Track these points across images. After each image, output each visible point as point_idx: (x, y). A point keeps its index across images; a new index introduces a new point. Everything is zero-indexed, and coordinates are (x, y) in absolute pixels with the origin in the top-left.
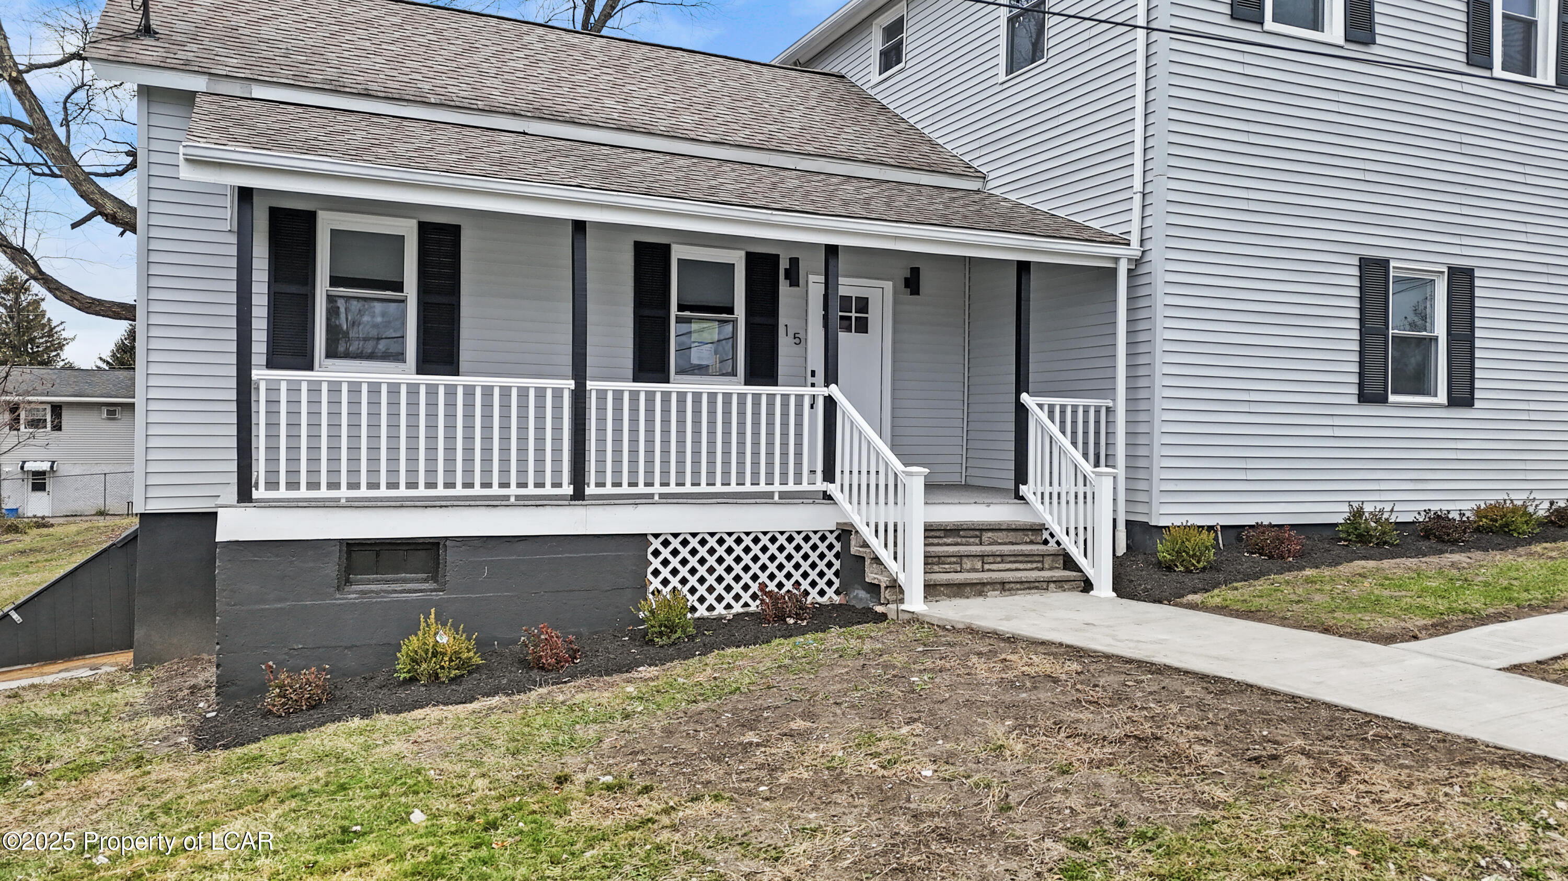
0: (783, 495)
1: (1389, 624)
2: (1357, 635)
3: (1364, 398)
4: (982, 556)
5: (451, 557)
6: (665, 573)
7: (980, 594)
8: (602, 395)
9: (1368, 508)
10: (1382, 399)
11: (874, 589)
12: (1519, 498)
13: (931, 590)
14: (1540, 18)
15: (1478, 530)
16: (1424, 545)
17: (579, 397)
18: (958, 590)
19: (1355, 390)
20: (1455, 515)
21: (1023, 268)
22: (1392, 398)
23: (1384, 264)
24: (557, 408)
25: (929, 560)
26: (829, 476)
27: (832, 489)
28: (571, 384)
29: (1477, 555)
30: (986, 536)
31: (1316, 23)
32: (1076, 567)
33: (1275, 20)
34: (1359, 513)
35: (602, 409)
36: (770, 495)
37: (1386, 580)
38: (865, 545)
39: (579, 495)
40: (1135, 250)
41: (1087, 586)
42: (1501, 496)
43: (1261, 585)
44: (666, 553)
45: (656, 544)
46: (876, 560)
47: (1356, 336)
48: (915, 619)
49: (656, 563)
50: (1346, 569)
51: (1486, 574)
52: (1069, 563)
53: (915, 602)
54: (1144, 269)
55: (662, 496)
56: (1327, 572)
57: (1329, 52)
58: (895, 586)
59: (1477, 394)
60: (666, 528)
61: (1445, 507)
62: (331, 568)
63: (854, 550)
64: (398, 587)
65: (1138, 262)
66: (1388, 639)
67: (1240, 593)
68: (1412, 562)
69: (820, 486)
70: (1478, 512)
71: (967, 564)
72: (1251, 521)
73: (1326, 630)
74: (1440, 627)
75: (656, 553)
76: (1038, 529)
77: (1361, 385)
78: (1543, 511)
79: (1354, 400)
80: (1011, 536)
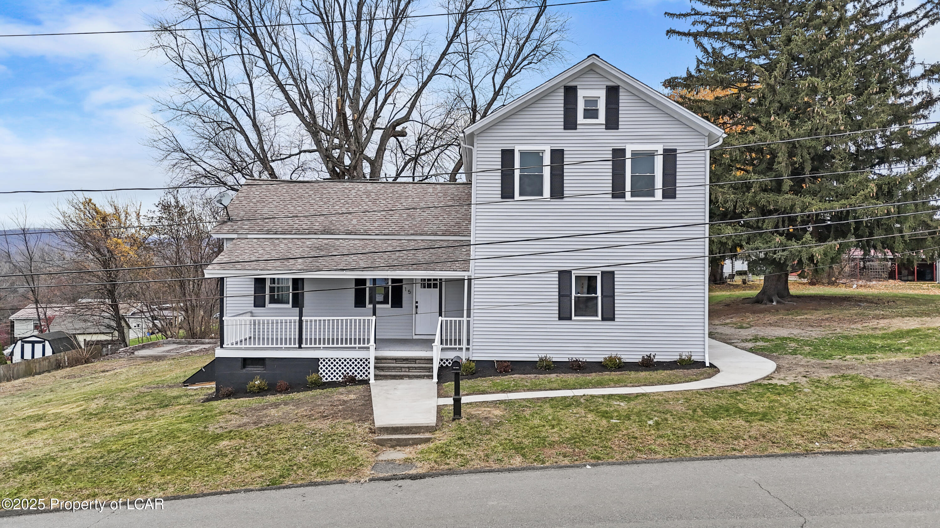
0: (359, 348)
3: (561, 318)
5: (267, 362)
6: (324, 368)
8: (307, 321)
10: (569, 318)
14: (655, 174)
17: (301, 322)
19: (557, 315)
22: (573, 318)
23: (570, 272)
24: (295, 325)
28: (298, 318)
30: (417, 361)
33: (521, 195)
34: (541, 358)
35: (307, 325)
36: (355, 348)
39: (300, 347)
41: (432, 378)
43: (472, 380)
44: (324, 363)
45: (321, 361)
47: (556, 297)
49: (321, 366)
53: (372, 380)
54: (472, 279)
55: (323, 348)
56: (499, 377)
59: (616, 316)
60: (324, 357)
62: (240, 364)
64: (255, 369)
71: (403, 370)
75: (321, 363)
76: (432, 360)
77: (559, 314)
79: (557, 319)
80: (426, 361)
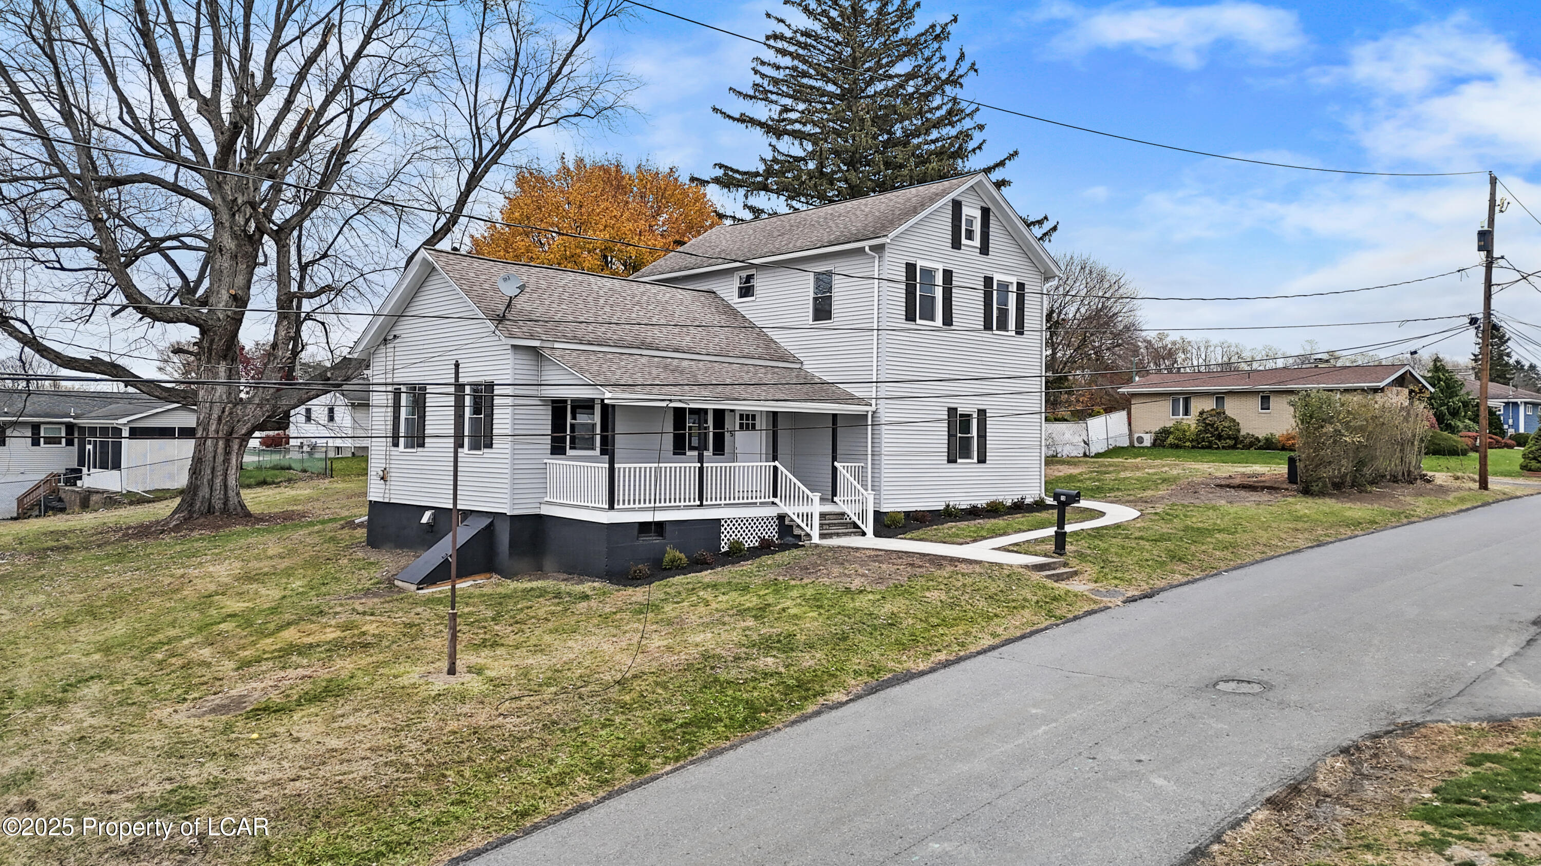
0: (761, 503)
1: (962, 540)
2: (953, 543)
3: (949, 461)
4: (829, 524)
5: (668, 527)
6: (726, 533)
7: (831, 537)
9: (951, 504)
10: (955, 462)
11: (799, 537)
12: (1001, 499)
13: (822, 536)
14: (1010, 307)
15: (988, 511)
16: (969, 517)
17: (701, 469)
18: (830, 536)
19: (946, 458)
20: (979, 506)
21: (835, 416)
22: (959, 461)
23: (956, 409)
24: (695, 475)
25: (821, 525)
26: (775, 496)
27: (777, 500)
28: (699, 465)
29: (986, 520)
31: (932, 318)
32: (858, 527)
33: (920, 318)
34: (948, 506)
35: (707, 473)
36: (756, 503)
37: (959, 529)
38: (792, 520)
39: (701, 505)
40: (873, 408)
41: (864, 534)
42: (995, 498)
43: (921, 531)
44: (726, 525)
45: (723, 522)
46: (798, 526)
47: (946, 437)
48: (817, 546)
49: (723, 529)
50: (945, 526)
51: (988, 526)
52: (856, 526)
53: (816, 539)
54: (878, 415)
55: (725, 505)
56: (940, 527)
57: (938, 330)
58: (808, 535)
59: (987, 458)
60: (725, 517)
61: (976, 502)
62: (636, 532)
63: (787, 523)
64: (651, 538)
65: (874, 412)
66: (961, 544)
67: (915, 534)
68: (966, 523)
69: (772, 499)
70: (987, 504)
72: (914, 509)
73: (945, 543)
74: (975, 541)
75: (723, 526)
76: (843, 514)
77: (948, 456)
78: (1009, 503)
79: (946, 462)
80: (835, 517)
